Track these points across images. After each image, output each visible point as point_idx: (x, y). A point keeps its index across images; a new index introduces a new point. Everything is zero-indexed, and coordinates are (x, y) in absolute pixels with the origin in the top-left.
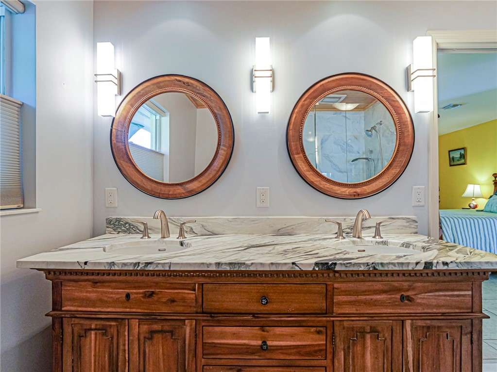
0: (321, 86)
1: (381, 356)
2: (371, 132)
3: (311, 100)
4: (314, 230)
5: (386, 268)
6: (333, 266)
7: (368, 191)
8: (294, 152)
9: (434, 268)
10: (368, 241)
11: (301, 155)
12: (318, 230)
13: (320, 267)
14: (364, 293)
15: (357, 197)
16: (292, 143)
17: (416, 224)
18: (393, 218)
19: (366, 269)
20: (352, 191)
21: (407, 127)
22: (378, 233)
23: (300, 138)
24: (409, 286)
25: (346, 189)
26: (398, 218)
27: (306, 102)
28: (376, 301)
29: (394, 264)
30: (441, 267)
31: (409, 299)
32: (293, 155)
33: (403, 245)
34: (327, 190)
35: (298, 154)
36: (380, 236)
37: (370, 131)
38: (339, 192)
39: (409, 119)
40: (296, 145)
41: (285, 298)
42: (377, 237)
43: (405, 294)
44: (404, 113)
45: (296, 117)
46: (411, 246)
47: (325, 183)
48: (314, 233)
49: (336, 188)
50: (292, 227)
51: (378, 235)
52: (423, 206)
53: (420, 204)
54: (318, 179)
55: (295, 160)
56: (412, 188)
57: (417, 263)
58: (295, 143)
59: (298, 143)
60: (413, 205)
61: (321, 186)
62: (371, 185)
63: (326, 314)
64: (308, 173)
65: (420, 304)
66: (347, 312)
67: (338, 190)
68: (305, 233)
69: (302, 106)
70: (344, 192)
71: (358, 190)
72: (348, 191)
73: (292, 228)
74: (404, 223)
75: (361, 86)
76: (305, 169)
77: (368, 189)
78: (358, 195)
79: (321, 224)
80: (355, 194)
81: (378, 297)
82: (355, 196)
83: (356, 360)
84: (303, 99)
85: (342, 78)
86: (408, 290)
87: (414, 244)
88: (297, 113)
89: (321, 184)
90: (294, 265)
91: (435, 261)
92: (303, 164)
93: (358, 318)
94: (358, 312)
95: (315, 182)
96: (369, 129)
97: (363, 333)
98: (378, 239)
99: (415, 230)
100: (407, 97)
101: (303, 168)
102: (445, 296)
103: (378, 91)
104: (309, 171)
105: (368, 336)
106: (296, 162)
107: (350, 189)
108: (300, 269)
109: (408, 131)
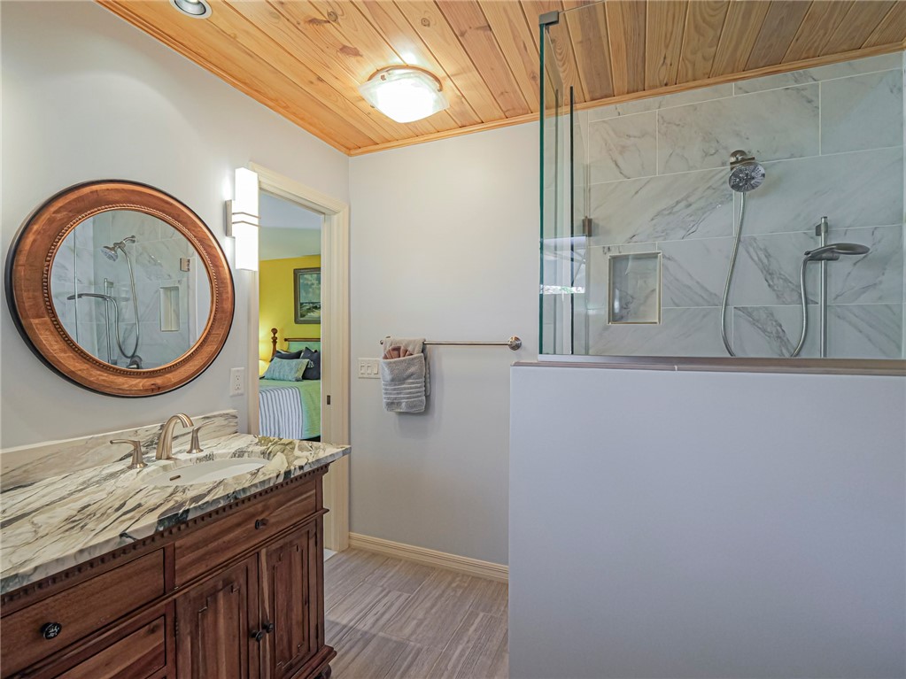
0: (91, 192)
1: (236, 611)
2: (116, 252)
3: (71, 214)
4: (78, 463)
5: (248, 494)
6: (184, 516)
7: (174, 381)
8: (30, 313)
9: (292, 476)
10: (185, 461)
11: (47, 319)
12: (85, 462)
13: (166, 523)
14: (216, 537)
15: (157, 391)
16: (25, 294)
17: (236, 420)
18: (208, 418)
19: (227, 502)
20: (148, 383)
21: (226, 287)
22: (195, 444)
23: (45, 286)
24: (264, 506)
25: (138, 380)
26: (215, 416)
27: (59, 216)
28: (229, 542)
29: (255, 485)
30: (298, 473)
31: (264, 522)
32: (27, 317)
33: (234, 455)
34: (104, 386)
35: (38, 316)
36: (199, 448)
37: (113, 249)
38: (125, 387)
39: (228, 276)
40: (35, 298)
41: (93, 603)
42: (194, 451)
43: (260, 518)
44: (223, 267)
45: (34, 241)
46: (246, 454)
47: (99, 372)
48: (76, 468)
49: (121, 380)
50: (24, 469)
51: (195, 448)
52: (242, 395)
53: (240, 392)
54: (85, 366)
55: (33, 329)
56: (230, 370)
57: (277, 476)
58: (31, 294)
59: (38, 294)
60: (231, 394)
61: (92, 379)
62: (178, 371)
63: (164, 594)
64: (62, 355)
65: (274, 524)
66: (194, 575)
67: (123, 384)
68: (56, 474)
69: (51, 221)
70: (135, 385)
71: (159, 381)
72: (141, 384)
73: (25, 471)
74: (221, 421)
75: (164, 212)
76: (56, 347)
77: (173, 377)
78: (159, 388)
79: (92, 448)
80: (153, 387)
81: (231, 536)
82: (153, 390)
83: (206, 638)
84: (53, 209)
85: (133, 191)
86: (262, 512)
87: (250, 450)
88: (38, 232)
89: (91, 375)
90: (124, 538)
91: (292, 468)
92: (51, 338)
93: (210, 577)
94: (209, 568)
95: (79, 373)
96: (112, 246)
97: (214, 594)
98: (195, 454)
99: (234, 429)
100: (226, 243)
101: (51, 345)
102: (295, 504)
103: (189, 227)
104: (65, 352)
105: (221, 595)
106: (35, 333)
107: (145, 380)
108: (134, 539)
109: (227, 293)
